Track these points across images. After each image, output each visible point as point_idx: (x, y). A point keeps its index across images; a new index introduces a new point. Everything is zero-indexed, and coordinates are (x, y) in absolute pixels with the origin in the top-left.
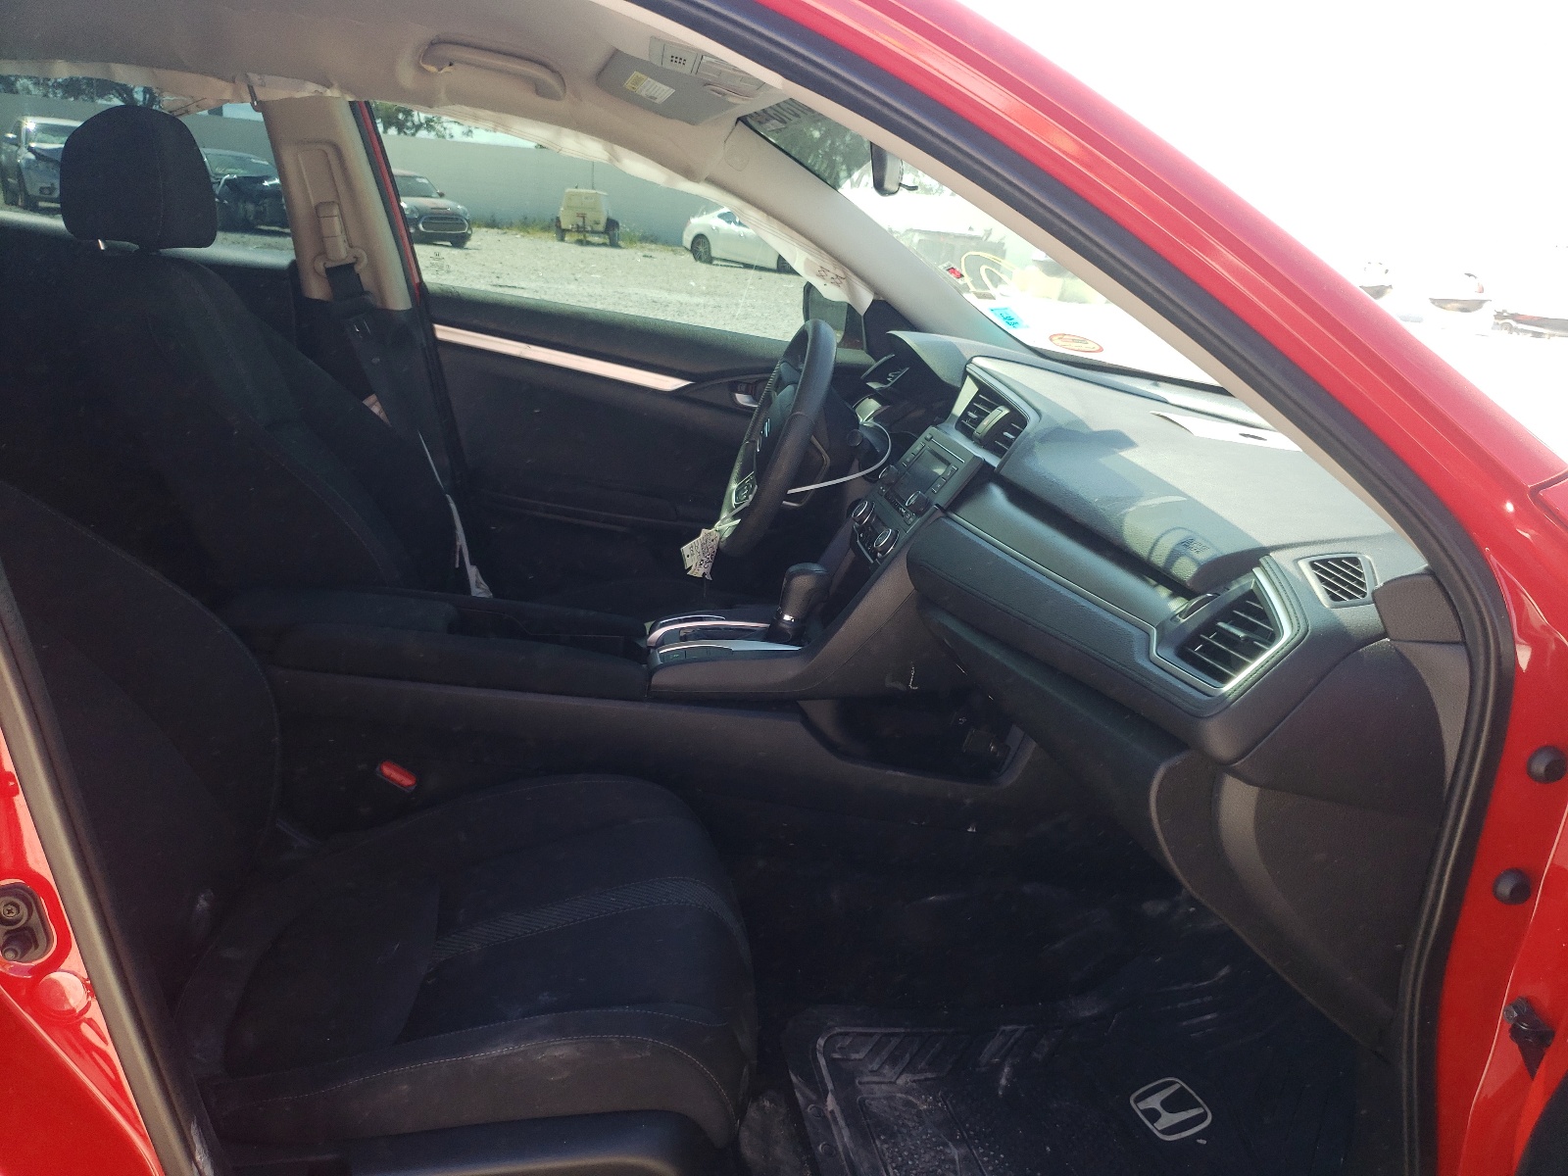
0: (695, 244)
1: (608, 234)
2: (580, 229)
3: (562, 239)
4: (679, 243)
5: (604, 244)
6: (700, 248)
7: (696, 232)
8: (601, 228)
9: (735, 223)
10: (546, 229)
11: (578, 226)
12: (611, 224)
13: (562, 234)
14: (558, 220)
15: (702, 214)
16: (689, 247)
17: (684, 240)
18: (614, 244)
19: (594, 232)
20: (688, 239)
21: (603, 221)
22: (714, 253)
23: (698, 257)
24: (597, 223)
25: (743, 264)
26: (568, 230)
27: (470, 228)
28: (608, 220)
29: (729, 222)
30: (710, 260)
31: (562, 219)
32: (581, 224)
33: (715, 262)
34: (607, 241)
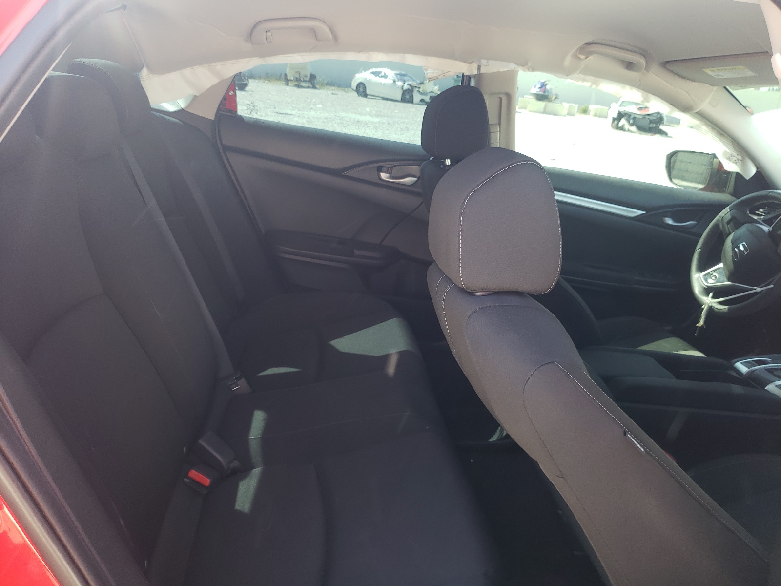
0: (358, 88)
1: (311, 82)
2: (298, 80)
3: (288, 85)
4: (350, 86)
5: (308, 87)
6: (362, 90)
7: (358, 81)
8: (308, 79)
9: (379, 76)
10: (278, 78)
11: (297, 78)
12: (313, 77)
13: (287, 81)
14: (286, 75)
15: (362, 72)
16: (355, 88)
17: (352, 86)
18: (314, 87)
19: (304, 81)
20: (354, 85)
21: (309, 75)
22: (368, 92)
23: (359, 94)
24: (306, 76)
25: (382, 97)
26: (291, 80)
27: (248, 80)
28: (311, 75)
29: (376, 76)
30: (365, 95)
31: (288, 74)
32: (298, 76)
33: (368, 97)
34: (311, 86)
